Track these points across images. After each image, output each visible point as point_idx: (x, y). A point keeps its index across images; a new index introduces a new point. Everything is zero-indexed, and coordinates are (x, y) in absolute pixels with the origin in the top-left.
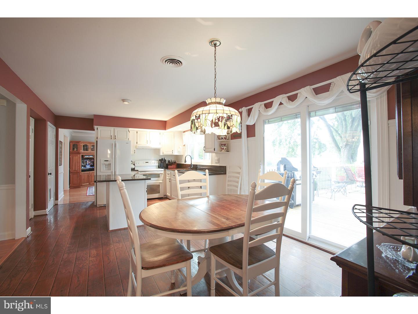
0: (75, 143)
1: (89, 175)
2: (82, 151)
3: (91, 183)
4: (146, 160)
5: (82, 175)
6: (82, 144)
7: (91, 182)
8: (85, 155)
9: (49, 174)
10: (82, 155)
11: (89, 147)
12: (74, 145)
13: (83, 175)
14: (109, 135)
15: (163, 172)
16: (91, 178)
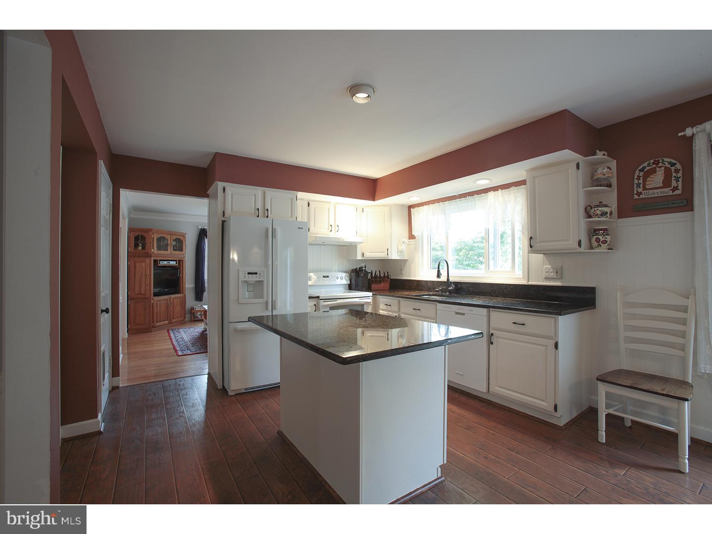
0: (140, 233)
1: (168, 304)
2: (155, 250)
3: (174, 320)
4: (324, 271)
5: (155, 304)
6: (155, 234)
7: (174, 318)
8: (160, 259)
9: (102, 311)
10: (154, 260)
11: (169, 243)
12: (137, 238)
13: (157, 303)
14: (253, 206)
15: (370, 300)
16: (173, 311)
